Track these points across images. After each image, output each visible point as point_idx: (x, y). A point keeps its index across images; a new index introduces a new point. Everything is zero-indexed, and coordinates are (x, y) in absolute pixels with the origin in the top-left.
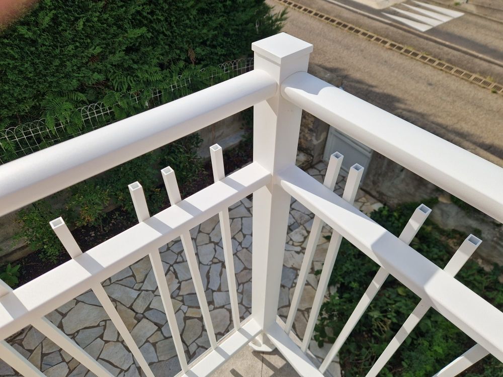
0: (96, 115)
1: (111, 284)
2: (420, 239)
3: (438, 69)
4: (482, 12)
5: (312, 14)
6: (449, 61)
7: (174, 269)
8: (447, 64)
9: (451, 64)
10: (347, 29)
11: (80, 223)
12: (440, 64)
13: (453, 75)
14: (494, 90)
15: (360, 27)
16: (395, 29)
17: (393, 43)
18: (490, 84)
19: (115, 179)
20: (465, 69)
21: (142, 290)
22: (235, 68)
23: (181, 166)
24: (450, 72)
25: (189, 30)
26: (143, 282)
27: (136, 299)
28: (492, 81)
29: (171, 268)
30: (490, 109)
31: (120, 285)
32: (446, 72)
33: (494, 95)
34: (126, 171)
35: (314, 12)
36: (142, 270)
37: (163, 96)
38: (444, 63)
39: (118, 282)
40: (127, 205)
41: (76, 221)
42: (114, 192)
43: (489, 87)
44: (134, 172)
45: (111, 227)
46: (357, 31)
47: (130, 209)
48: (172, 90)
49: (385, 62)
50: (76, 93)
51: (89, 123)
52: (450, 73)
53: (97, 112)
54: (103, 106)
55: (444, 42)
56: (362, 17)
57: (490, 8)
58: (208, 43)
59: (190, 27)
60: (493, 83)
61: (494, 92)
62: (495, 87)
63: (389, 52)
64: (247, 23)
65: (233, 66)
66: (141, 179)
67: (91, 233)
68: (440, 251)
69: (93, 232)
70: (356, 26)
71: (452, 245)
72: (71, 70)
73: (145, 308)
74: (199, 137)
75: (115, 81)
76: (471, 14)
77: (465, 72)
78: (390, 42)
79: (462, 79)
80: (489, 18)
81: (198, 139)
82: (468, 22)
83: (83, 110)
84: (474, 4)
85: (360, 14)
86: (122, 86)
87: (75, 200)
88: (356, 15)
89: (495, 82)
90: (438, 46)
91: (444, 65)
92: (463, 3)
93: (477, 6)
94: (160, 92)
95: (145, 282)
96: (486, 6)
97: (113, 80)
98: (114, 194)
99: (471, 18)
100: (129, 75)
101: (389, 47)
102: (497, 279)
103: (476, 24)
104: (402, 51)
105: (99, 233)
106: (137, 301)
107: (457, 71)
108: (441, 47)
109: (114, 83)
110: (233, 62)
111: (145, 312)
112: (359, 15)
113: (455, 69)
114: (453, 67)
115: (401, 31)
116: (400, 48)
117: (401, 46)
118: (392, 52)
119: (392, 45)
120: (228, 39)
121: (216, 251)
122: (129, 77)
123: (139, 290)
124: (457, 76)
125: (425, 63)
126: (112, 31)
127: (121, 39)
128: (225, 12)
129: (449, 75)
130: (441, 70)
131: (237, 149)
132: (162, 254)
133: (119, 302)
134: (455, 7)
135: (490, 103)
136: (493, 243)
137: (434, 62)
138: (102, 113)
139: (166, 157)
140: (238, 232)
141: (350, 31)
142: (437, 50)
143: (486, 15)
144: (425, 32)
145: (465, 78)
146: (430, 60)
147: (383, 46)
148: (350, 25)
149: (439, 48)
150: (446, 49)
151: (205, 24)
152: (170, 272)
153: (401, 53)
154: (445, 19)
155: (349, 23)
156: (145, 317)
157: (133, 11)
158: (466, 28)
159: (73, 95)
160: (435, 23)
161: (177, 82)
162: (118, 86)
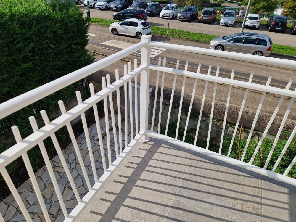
1: (31, 206)
2: (180, 136)
5: (101, 55)
7: (68, 186)
21: (52, 202)
25: (51, 63)
26: (51, 198)
27: (50, 208)
29: (66, 186)
30: (189, 84)
31: (37, 205)
35: (102, 54)
36: (48, 193)
39: (35, 204)
45: (19, 177)
58: (60, 68)
59: (51, 62)
64: (78, 58)
68: (189, 138)
71: (192, 135)
73: (57, 211)
95: (53, 198)
100: (21, 88)
102: (212, 143)
106: (51, 208)
109: (13, 93)
111: (58, 212)
120: (70, 66)
121: (89, 170)
122: (21, 89)
123: (50, 203)
126: (12, 66)
127: (17, 69)
128: (67, 54)
132: (58, 181)
133: (39, 213)
136: (206, 129)
140: (98, 158)
144: (154, 58)
151: (58, 60)
152: (66, 188)
154: (161, 52)
156: (59, 215)
157: (23, 56)
158: (170, 54)
160: (157, 54)
162: (15, 94)
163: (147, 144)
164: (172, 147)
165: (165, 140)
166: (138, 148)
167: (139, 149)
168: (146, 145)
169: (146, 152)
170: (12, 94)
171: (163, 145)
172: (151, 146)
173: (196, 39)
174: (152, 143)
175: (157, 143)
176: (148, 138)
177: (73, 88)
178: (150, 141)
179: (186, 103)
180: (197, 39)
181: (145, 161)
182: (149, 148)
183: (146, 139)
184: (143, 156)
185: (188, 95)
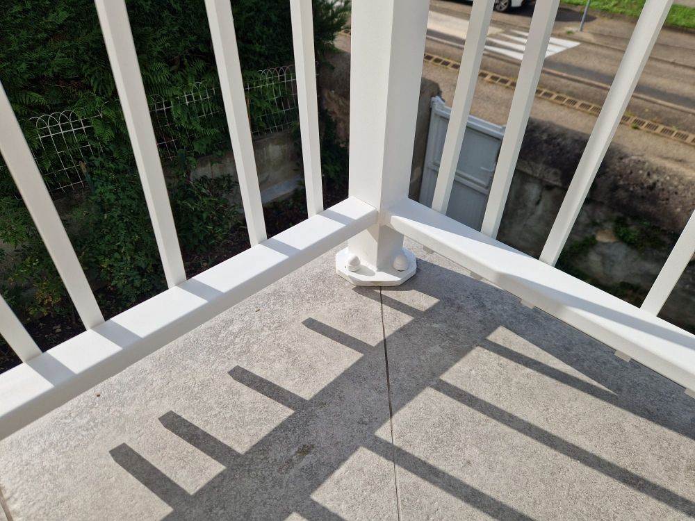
0: (62, 132)
3: (558, 104)
4: (602, 41)
6: (570, 94)
8: (568, 98)
9: (574, 96)
10: (431, 61)
11: (36, 309)
12: (558, 98)
13: (578, 110)
14: (634, 125)
15: (448, 59)
16: (495, 61)
17: (495, 75)
18: (629, 118)
19: (96, 236)
20: (592, 102)
22: (282, 78)
23: (205, 215)
24: (575, 106)
28: (631, 115)
32: (568, 107)
33: (636, 131)
34: (113, 221)
37: (173, 111)
38: (564, 96)
40: (116, 278)
41: (29, 307)
42: (93, 257)
43: (628, 122)
44: (126, 222)
46: (446, 64)
47: (120, 283)
48: (187, 103)
49: (488, 97)
50: (28, 92)
51: (51, 143)
52: (574, 108)
53: (64, 128)
54: (74, 117)
55: (560, 73)
56: (449, 48)
57: (611, 37)
60: (632, 117)
61: (636, 128)
62: (636, 121)
63: (491, 86)
65: (279, 76)
66: (139, 235)
67: (54, 328)
69: (59, 326)
70: (444, 57)
72: (17, 48)
74: (232, 179)
75: (93, 78)
76: (589, 43)
77: (593, 105)
78: (490, 75)
79: (591, 114)
80: (612, 46)
81: (229, 181)
82: (587, 52)
83: (40, 121)
84: (589, 32)
85: (446, 44)
86: (105, 87)
87: (26, 267)
88: (443, 45)
89: (634, 116)
90: (553, 77)
91: (565, 99)
92: (577, 31)
93: (595, 34)
94: (168, 104)
96: (606, 34)
97: (90, 76)
98: (93, 260)
99: (589, 48)
101: (490, 80)
103: (597, 54)
104: (508, 84)
105: (69, 328)
107: (582, 105)
108: (557, 78)
109: (92, 81)
110: (278, 69)
112: (446, 46)
113: (580, 102)
114: (577, 100)
115: (503, 63)
116: (504, 81)
117: (505, 78)
118: (495, 86)
119: (493, 78)
124: (583, 112)
125: (540, 98)
129: (573, 110)
130: (562, 105)
131: (291, 200)
134: (568, 36)
135: (632, 141)
137: (550, 95)
138: (73, 130)
139: (179, 202)
141: (437, 64)
142: (553, 82)
143: (608, 44)
145: (593, 112)
146: (546, 94)
147: (482, 80)
148: (435, 57)
149: (555, 80)
150: (563, 81)
153: (507, 87)
154: (558, 50)
155: (434, 53)
158: (586, 58)
159: (24, 95)
161: (194, 92)
162: (98, 85)
163: (382, 300)
164: (582, 370)
165: (529, 302)
166: (305, 317)
167: (311, 324)
168: (375, 306)
169: (350, 357)
170: (90, 83)
171: (501, 335)
172: (406, 319)
173: (679, 23)
174: (422, 301)
175: (460, 308)
176: (398, 264)
177: (272, 102)
178: (408, 284)
179: (627, 190)
180: (683, 23)
181: (305, 451)
182: (388, 333)
183: (384, 265)
184: (307, 393)
185: (644, 163)
